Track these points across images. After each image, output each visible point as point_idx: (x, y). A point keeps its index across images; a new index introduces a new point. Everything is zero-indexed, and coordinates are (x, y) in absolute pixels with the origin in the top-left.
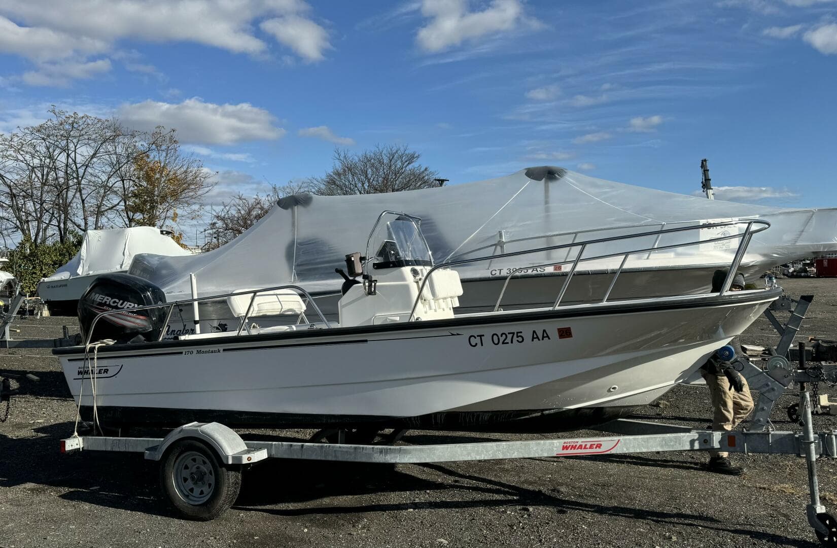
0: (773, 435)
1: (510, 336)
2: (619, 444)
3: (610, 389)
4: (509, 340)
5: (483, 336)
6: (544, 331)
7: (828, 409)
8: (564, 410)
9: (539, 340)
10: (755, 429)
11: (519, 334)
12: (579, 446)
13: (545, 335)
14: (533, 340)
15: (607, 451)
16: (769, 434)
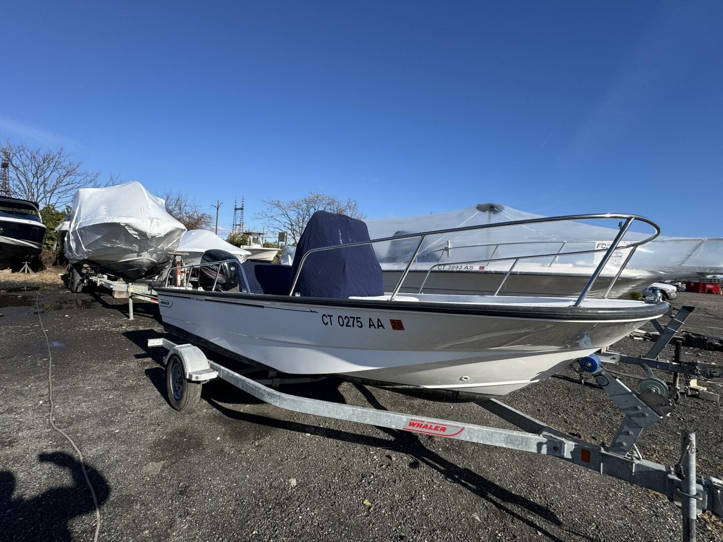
0: (638, 465)
1: (351, 320)
2: (463, 432)
3: (461, 378)
4: (350, 324)
5: (332, 316)
6: (379, 320)
7: (697, 393)
8: (421, 388)
9: (375, 328)
10: (615, 451)
11: (358, 320)
12: (424, 426)
13: (380, 325)
14: (370, 327)
15: (451, 435)
16: (632, 463)
